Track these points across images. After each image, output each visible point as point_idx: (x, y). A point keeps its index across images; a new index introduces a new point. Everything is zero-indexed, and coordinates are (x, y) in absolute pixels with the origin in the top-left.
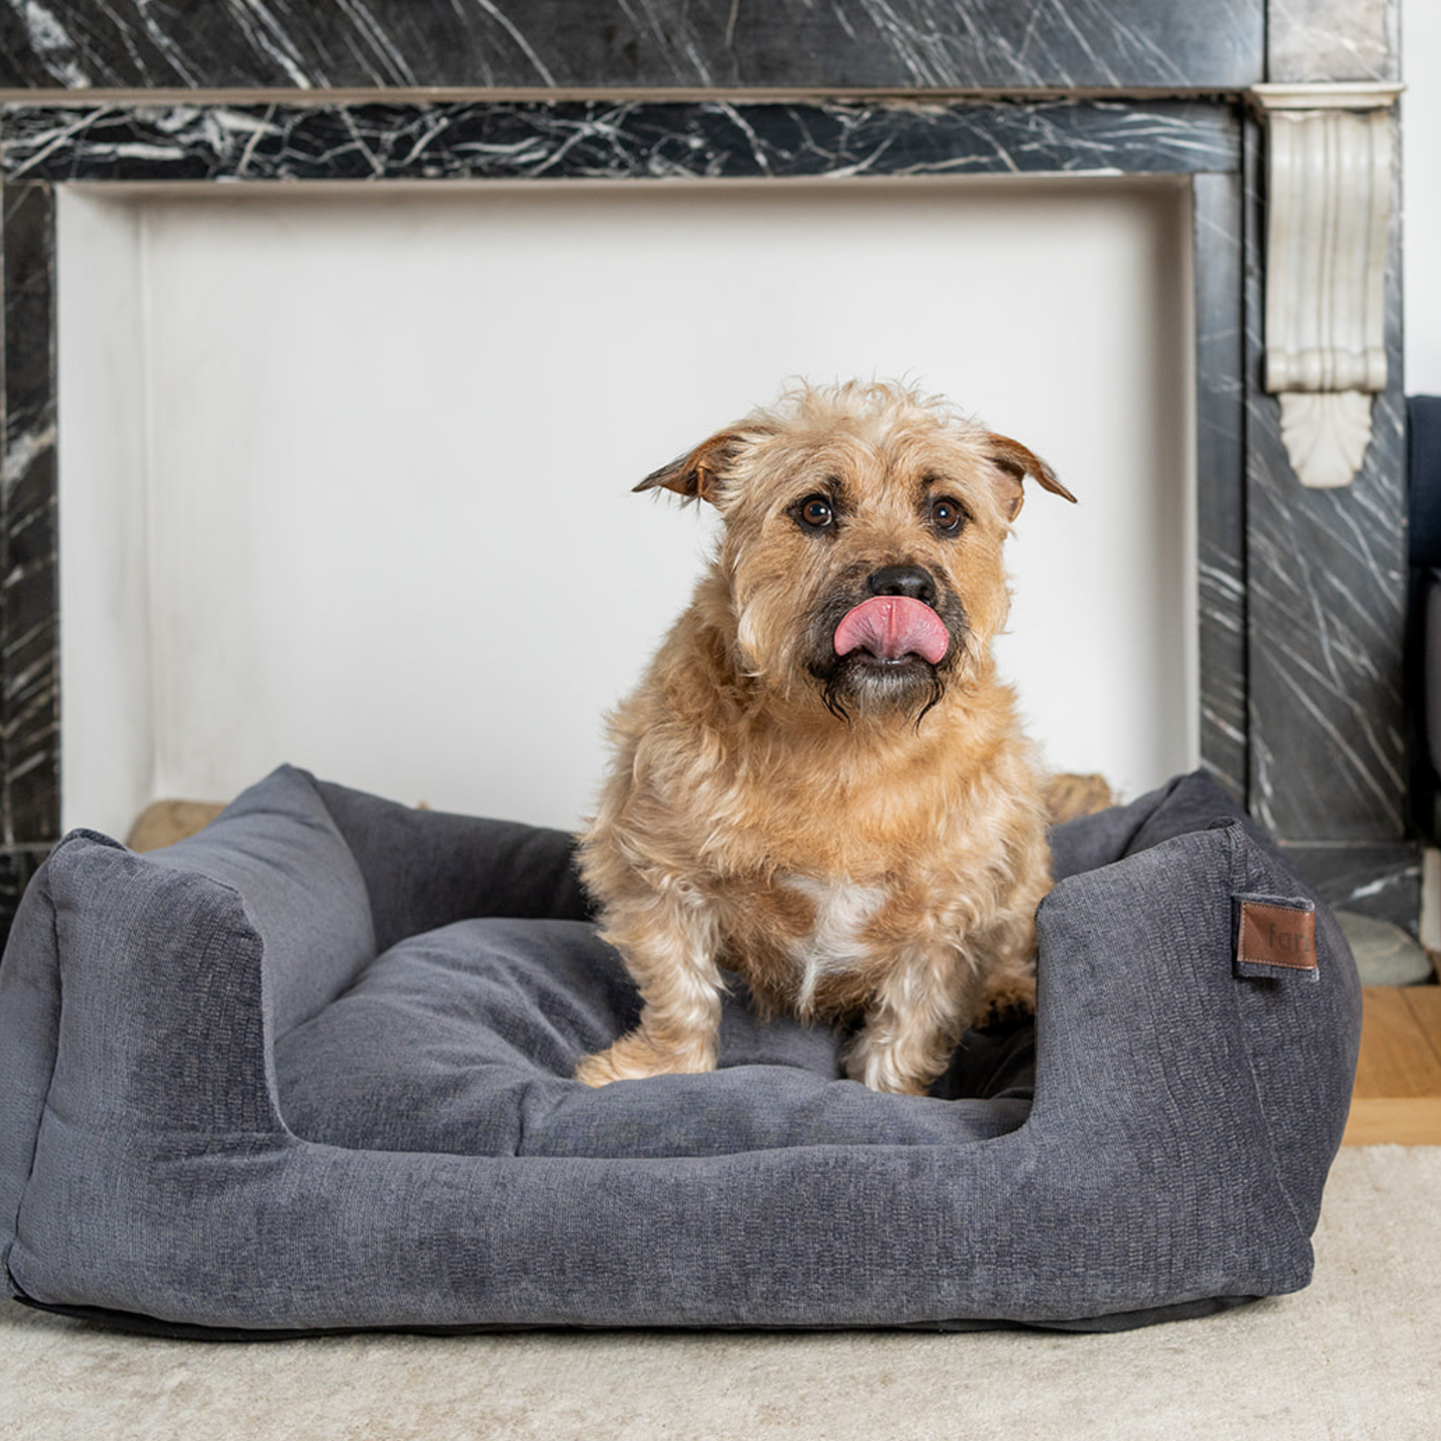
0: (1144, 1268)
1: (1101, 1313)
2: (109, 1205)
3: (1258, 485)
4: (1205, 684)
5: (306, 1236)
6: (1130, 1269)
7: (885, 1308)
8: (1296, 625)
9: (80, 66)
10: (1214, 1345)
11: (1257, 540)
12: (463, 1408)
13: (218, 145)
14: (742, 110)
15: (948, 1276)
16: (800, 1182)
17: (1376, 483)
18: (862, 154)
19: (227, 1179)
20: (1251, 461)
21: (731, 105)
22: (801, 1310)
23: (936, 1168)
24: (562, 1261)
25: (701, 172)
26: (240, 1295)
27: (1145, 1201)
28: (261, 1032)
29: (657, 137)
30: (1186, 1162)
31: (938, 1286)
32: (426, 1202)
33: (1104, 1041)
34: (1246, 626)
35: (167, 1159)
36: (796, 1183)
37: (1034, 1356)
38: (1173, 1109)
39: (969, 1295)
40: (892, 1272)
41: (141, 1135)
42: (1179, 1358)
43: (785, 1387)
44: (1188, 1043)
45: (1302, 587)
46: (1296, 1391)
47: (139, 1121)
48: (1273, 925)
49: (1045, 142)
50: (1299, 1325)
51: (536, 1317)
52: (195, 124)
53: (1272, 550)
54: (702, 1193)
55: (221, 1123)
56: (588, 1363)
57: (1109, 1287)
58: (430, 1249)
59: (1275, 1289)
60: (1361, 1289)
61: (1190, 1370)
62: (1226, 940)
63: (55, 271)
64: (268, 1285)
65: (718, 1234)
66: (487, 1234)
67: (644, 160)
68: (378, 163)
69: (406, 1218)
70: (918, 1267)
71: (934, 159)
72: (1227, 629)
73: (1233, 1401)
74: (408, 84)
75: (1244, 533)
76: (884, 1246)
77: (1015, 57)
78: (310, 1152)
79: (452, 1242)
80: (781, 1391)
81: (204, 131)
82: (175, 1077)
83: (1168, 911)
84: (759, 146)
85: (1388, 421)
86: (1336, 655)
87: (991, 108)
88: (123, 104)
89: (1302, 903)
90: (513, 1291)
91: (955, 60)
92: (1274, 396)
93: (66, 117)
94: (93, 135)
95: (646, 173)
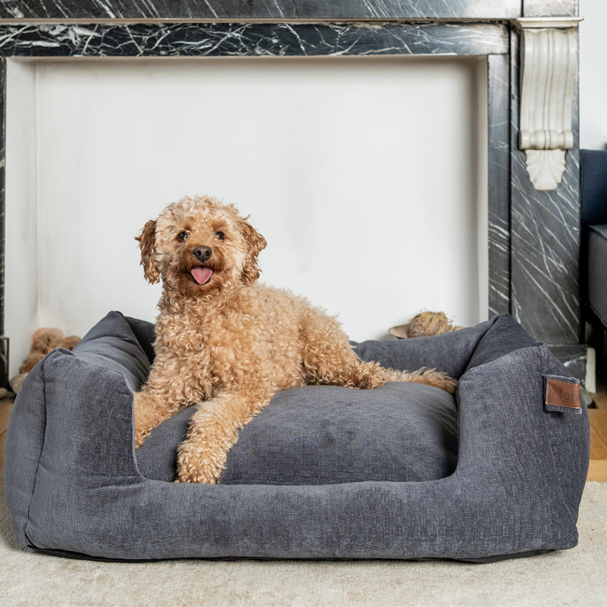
0: (509, 537)
1: (489, 555)
2: (69, 507)
3: (516, 188)
4: (491, 275)
5: (152, 520)
6: (503, 537)
7: (398, 553)
8: (532, 250)
9: (19, 9)
10: (537, 570)
11: (515, 213)
12: (221, 590)
13: (74, 41)
14: (294, 27)
15: (425, 541)
16: (361, 498)
17: (567, 189)
18: (346, 46)
19: (118, 495)
20: (513, 178)
21: (289, 25)
22: (362, 553)
23: (418, 494)
24: (262, 530)
25: (277, 54)
26: (125, 545)
27: (509, 508)
28: (132, 433)
29: (259, 38)
30: (526, 491)
31: (421, 545)
32: (202, 505)
33: (491, 438)
34: (510, 250)
35: (93, 487)
36: (359, 498)
37: (460, 573)
38: (521, 469)
39: (434, 549)
40: (401, 538)
41: (83, 477)
42: (523, 576)
43: (356, 585)
44: (527, 440)
45: (535, 234)
46: (578, 593)
47: (81, 471)
48: (561, 389)
49: (424, 41)
50: (572, 562)
51: (249, 554)
52: (65, 32)
53: (522, 218)
54: (320, 502)
55: (115, 473)
56: (269, 572)
57: (494, 545)
58: (205, 525)
59: (563, 547)
60: (595, 547)
61: (530, 582)
62: (541, 395)
63: (5, 94)
64: (137, 541)
65: (327, 520)
66: (229, 519)
67: (253, 48)
68: (141, 49)
69: (195, 512)
70: (412, 536)
71: (376, 48)
72: (501, 251)
73: (551, 596)
74: (156, 17)
75: (510, 209)
76: (398, 526)
77: (414, 6)
78: (151, 483)
79: (215, 522)
80: (355, 586)
81: (68, 36)
82: (97, 453)
83: (517, 382)
84: (302, 42)
85: (573, 162)
86: (549, 262)
87: (401, 27)
88: (35, 24)
89: (574, 380)
90: (241, 543)
91: (388, 7)
92: (523, 151)
93: (11, 29)
94: (22, 37)
95: (254, 54)
